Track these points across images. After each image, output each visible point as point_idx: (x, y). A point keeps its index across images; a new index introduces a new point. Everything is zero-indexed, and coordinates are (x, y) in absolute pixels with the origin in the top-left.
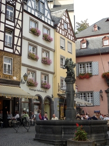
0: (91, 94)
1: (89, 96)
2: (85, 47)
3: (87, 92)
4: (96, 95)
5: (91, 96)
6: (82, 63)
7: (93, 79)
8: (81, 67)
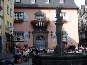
0: (22, 33)
1: (20, 35)
2: (19, 2)
3: (19, 32)
4: (26, 34)
5: (22, 35)
6: (16, 12)
7: (24, 24)
8: (15, 15)
